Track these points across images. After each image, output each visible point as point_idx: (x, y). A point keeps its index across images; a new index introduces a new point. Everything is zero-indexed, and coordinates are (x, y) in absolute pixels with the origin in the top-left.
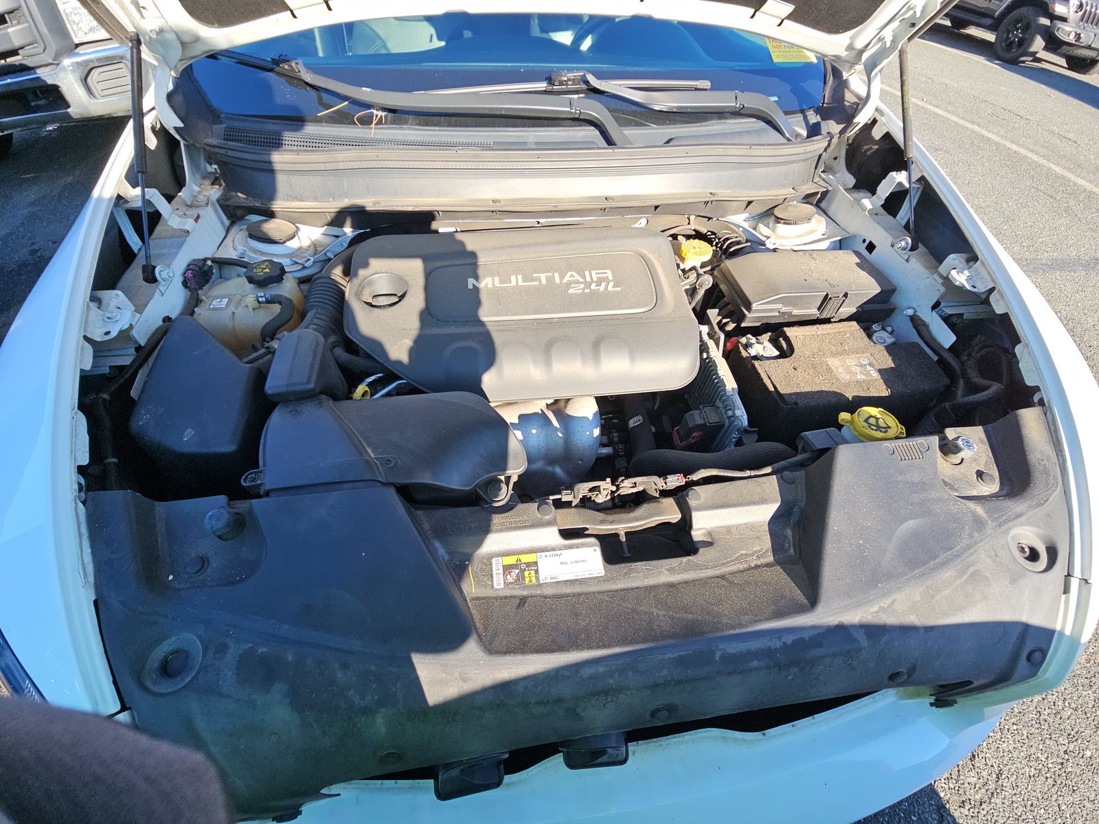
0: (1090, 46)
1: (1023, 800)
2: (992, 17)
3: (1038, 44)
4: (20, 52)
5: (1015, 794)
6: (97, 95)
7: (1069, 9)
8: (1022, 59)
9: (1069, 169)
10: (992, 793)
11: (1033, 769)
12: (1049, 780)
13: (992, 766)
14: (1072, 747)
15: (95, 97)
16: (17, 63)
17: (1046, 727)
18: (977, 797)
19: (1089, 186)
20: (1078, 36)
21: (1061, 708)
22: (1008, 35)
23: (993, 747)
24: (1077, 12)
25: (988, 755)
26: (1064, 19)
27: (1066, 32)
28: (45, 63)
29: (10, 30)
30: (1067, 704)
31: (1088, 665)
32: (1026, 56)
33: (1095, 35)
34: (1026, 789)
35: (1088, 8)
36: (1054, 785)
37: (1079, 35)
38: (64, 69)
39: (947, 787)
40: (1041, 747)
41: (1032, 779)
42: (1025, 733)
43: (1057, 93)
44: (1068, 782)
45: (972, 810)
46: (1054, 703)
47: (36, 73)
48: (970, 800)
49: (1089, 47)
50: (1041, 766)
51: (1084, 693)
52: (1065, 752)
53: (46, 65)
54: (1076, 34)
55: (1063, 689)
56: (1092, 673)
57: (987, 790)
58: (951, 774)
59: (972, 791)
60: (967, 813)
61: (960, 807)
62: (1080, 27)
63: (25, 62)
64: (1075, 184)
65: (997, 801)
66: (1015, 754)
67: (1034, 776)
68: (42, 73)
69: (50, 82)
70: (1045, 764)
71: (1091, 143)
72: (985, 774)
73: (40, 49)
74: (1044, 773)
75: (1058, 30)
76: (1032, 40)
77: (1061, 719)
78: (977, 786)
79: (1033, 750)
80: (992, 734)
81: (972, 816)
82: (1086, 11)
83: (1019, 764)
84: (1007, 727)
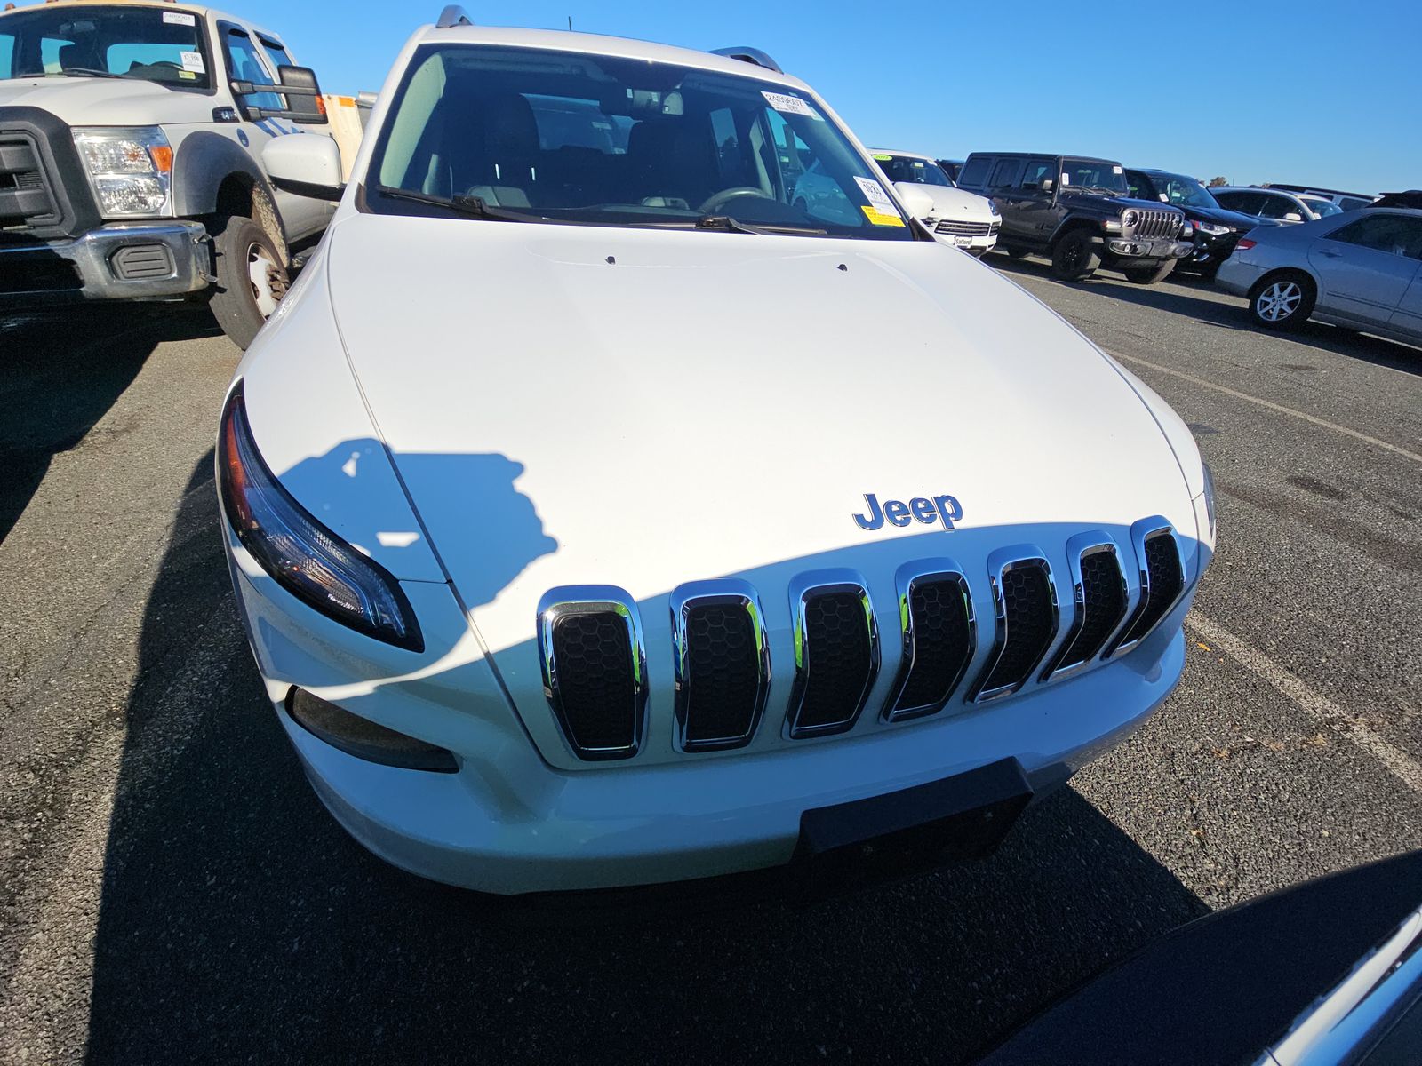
0: (1148, 255)
1: (1272, 882)
2: (1046, 242)
3: (1095, 260)
4: (28, 221)
5: (1261, 877)
6: (121, 275)
7: (1121, 224)
8: (1081, 277)
9: (1144, 359)
10: (1236, 879)
11: (1269, 851)
12: (1292, 861)
13: (1226, 851)
14: (1303, 828)
15: (118, 277)
16: (22, 232)
17: (1268, 810)
18: (1222, 883)
19: (1166, 370)
20: (1134, 248)
21: (1276, 792)
22: (1064, 257)
23: (1221, 833)
24: (1130, 225)
25: (1217, 841)
26: (1117, 235)
27: (1123, 246)
28: (59, 235)
29: (17, 193)
30: (1281, 788)
31: (1290, 752)
32: (1082, 274)
33: (1152, 244)
34: (1271, 871)
35: (1143, 219)
36: (1300, 866)
37: (1135, 246)
38: (84, 244)
39: (1186, 876)
40: (1270, 829)
41: (1274, 861)
42: (1248, 818)
43: (1121, 302)
44: (1315, 862)
45: (1221, 896)
46: (1267, 787)
47: (47, 245)
48: (1214, 886)
49: (1147, 257)
50: (1277, 847)
51: (1296, 777)
52: (1298, 833)
53: (60, 238)
54: (1131, 245)
55: (1271, 775)
56: (1297, 758)
57: (1229, 876)
58: (1186, 863)
59: (1214, 877)
60: (1217, 900)
61: (1207, 894)
62: (1134, 239)
63: (33, 232)
64: (1153, 370)
65: (1244, 885)
66: (1245, 838)
67: (1274, 858)
68: (53, 245)
69: (64, 256)
70: (1281, 845)
71: (1162, 337)
72: (1220, 859)
73: (57, 219)
74: (1283, 854)
75: (1112, 247)
76: (1087, 260)
77: (1280, 801)
78: (1218, 872)
79: (1262, 833)
80: (1214, 822)
81: (1224, 903)
82: (1141, 221)
83: (1253, 848)
84: (1226, 813)
